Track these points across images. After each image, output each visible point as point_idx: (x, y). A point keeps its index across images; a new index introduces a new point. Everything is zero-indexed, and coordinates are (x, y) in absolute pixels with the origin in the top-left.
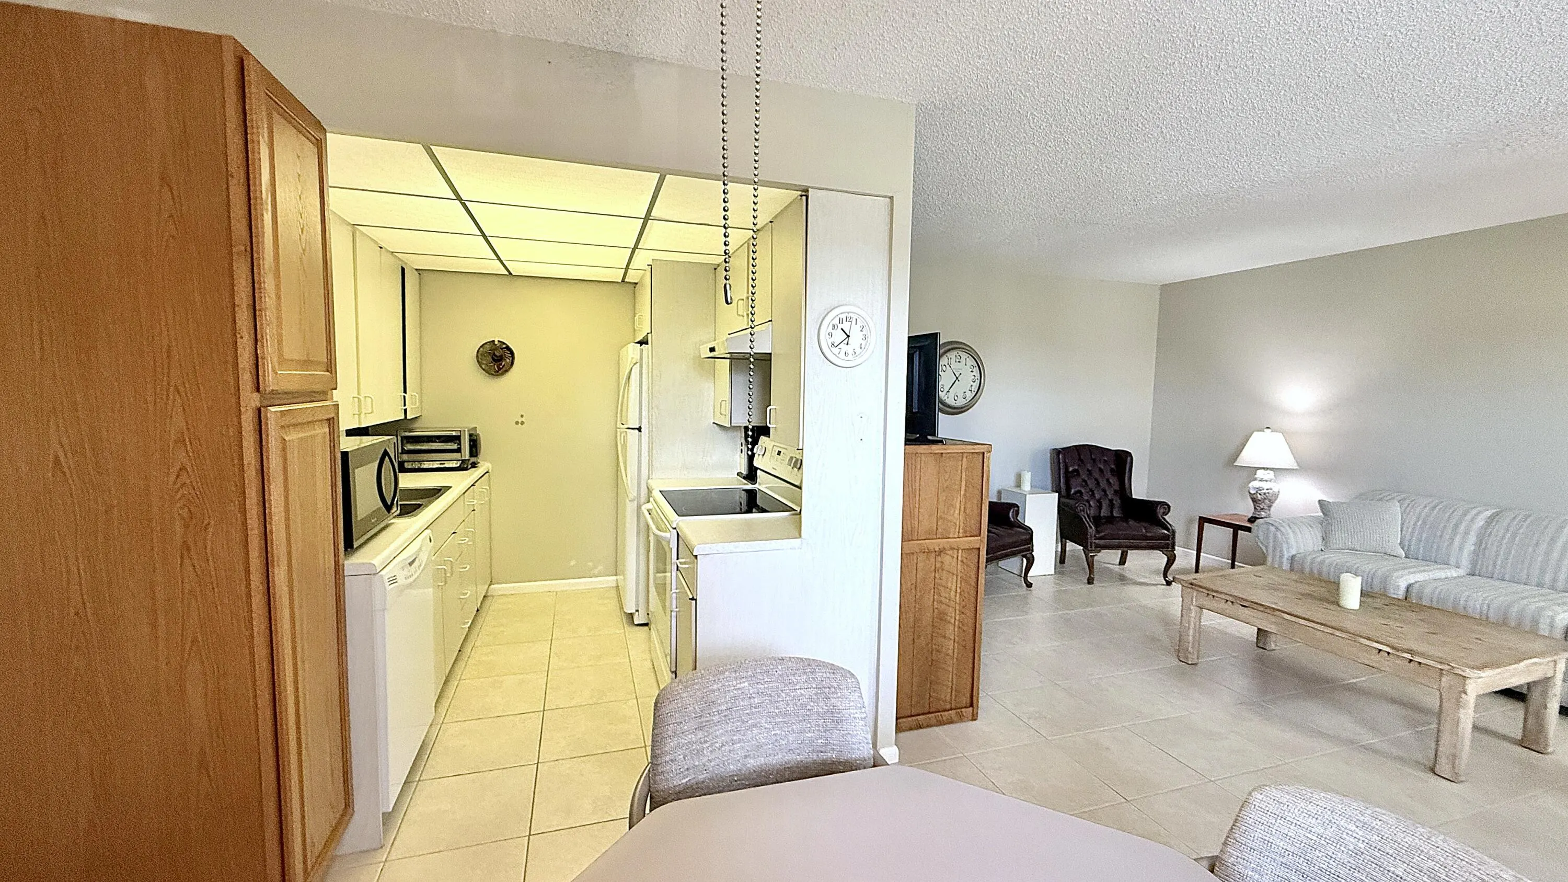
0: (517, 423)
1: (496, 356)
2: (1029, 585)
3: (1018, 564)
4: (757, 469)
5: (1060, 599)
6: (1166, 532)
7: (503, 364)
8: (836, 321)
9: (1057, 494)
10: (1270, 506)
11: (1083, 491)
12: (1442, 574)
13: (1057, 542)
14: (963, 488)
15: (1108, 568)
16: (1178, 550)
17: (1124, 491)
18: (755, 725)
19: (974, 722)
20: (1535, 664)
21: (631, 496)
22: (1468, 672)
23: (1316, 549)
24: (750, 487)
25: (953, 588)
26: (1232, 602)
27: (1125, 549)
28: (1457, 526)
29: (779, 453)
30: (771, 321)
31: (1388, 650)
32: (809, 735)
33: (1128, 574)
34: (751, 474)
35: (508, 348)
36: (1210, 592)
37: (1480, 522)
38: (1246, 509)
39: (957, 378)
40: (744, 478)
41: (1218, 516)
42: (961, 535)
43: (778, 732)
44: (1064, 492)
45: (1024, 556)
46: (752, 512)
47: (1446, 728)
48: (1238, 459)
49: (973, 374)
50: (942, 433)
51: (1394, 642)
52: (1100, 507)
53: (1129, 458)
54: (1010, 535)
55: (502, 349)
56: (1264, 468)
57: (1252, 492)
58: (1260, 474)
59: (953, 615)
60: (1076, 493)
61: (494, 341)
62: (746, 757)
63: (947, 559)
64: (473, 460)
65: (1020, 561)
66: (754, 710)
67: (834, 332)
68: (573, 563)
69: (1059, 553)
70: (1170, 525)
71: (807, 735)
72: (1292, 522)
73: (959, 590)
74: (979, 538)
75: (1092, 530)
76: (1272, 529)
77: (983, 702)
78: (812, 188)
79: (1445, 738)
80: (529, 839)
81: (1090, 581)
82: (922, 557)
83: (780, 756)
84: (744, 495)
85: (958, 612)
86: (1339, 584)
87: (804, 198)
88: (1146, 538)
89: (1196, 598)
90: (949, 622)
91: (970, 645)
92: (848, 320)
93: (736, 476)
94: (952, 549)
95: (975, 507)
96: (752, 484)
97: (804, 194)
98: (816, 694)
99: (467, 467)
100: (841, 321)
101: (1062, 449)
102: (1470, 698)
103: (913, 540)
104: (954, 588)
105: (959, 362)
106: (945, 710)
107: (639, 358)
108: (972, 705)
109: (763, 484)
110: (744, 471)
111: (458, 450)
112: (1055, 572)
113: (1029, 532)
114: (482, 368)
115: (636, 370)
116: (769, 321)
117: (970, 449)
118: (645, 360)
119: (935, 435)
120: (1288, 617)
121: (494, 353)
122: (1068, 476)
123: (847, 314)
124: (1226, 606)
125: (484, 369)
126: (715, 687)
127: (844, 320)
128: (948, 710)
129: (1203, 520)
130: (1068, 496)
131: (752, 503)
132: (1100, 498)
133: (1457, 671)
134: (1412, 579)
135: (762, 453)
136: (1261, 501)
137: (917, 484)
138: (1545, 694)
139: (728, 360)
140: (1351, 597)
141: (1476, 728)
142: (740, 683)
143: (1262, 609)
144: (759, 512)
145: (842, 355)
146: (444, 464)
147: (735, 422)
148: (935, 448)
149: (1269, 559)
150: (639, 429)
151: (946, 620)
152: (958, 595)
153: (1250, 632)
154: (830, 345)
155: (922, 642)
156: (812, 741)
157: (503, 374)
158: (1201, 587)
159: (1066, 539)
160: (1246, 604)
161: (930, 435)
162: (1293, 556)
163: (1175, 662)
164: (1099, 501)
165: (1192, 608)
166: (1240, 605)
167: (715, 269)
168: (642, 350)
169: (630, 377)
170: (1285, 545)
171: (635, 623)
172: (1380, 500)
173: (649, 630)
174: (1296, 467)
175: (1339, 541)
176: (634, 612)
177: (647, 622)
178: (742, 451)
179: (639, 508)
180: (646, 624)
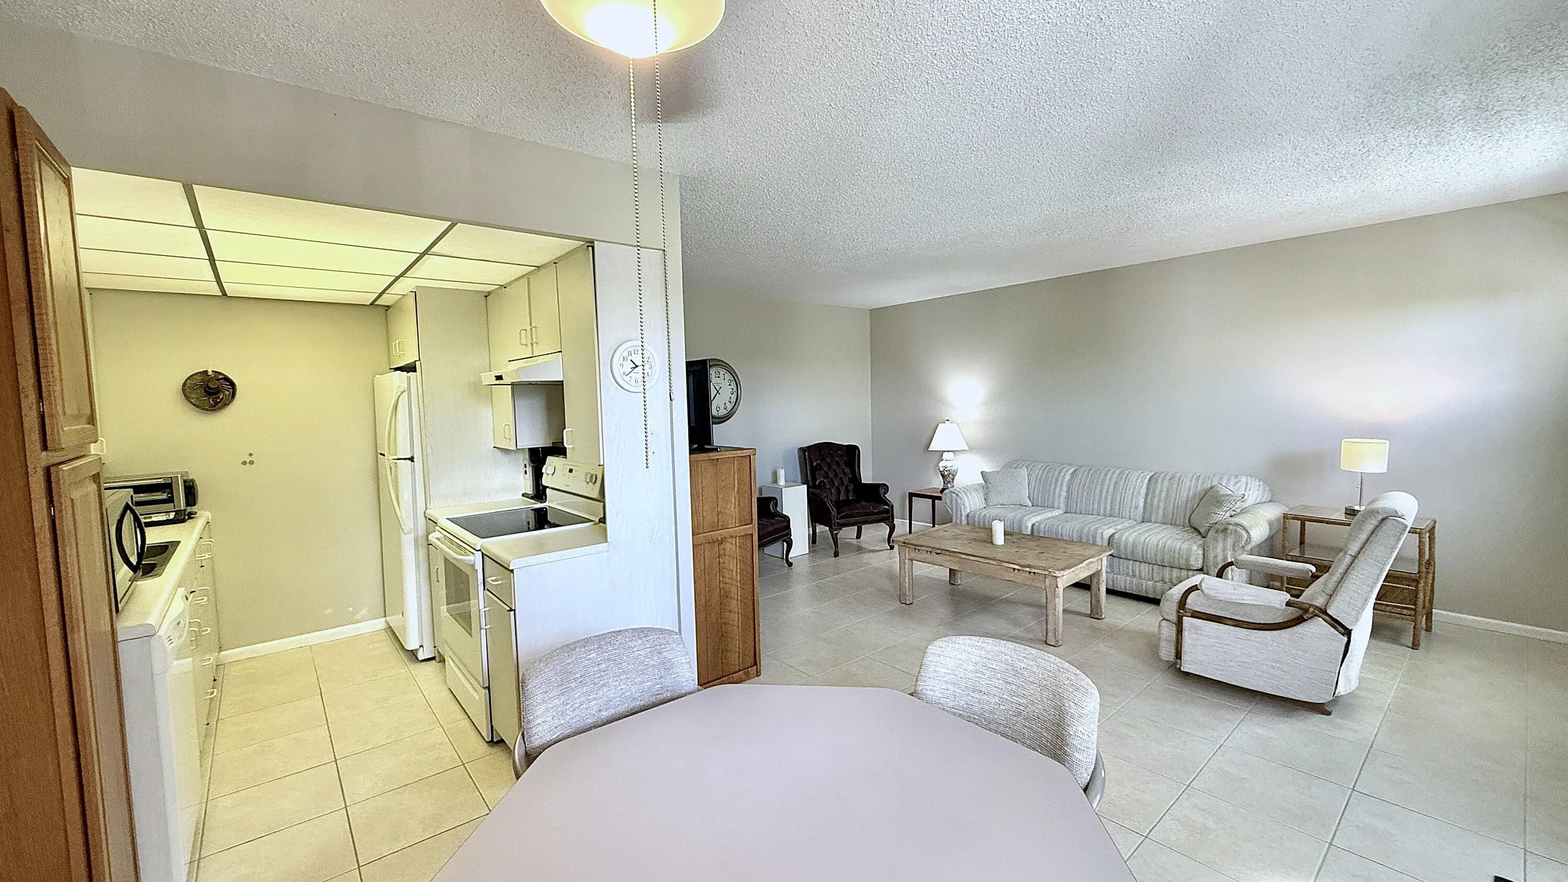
0: (244, 463)
1: (210, 388)
2: (790, 565)
3: (780, 548)
4: (545, 488)
5: (815, 573)
6: (887, 507)
7: (221, 397)
8: (625, 354)
9: (806, 486)
10: (953, 479)
11: (825, 481)
12: (1049, 515)
13: (809, 527)
14: (736, 486)
15: (849, 542)
16: (896, 521)
17: (856, 478)
18: (604, 685)
19: (759, 678)
20: (1091, 563)
21: (406, 528)
22: (1058, 574)
23: (981, 507)
24: (539, 505)
25: (733, 568)
26: (931, 552)
27: (859, 525)
28: (1057, 481)
29: (571, 471)
30: (561, 352)
31: (1018, 567)
32: (648, 684)
33: (863, 545)
34: (540, 493)
35: (227, 379)
36: (916, 547)
37: (1068, 477)
38: (938, 483)
39: (718, 391)
40: (532, 498)
41: (920, 491)
42: (737, 525)
43: (623, 687)
44: (810, 484)
45: (784, 541)
46: (544, 529)
47: (1050, 612)
48: (930, 446)
49: (732, 387)
50: (717, 441)
51: (1020, 561)
52: (839, 493)
53: (857, 451)
54: (772, 524)
55: (218, 380)
56: (947, 451)
57: (942, 469)
58: (945, 456)
59: (735, 591)
60: (820, 483)
61: (207, 371)
62: (600, 711)
63: (728, 546)
64: (189, 509)
65: (781, 545)
66: (603, 674)
67: (624, 363)
68: (329, 611)
69: (811, 536)
70: (890, 502)
71: (647, 684)
72: (966, 489)
73: (739, 571)
74: (751, 525)
75: (834, 512)
76: (954, 495)
77: (764, 661)
78: (597, 240)
79: (1050, 621)
80: (360, 871)
81: (836, 554)
82: (707, 546)
83: (626, 705)
84: (532, 514)
85: (739, 589)
86: (991, 529)
87: (590, 248)
88: (873, 514)
89: (908, 553)
90: (734, 598)
91: (751, 616)
92: (636, 352)
93: (521, 497)
94: (732, 537)
95: (747, 501)
96: (541, 503)
97: (589, 244)
98: (650, 652)
99: (185, 518)
100: (630, 354)
101: (806, 447)
102: (1060, 591)
103: (699, 534)
104: (735, 570)
105: (719, 377)
106: (735, 673)
107: (406, 387)
108: (755, 664)
109: (553, 501)
110: (530, 491)
111: (170, 500)
112: (809, 552)
113: (787, 519)
114: (192, 403)
115: (404, 399)
116: (559, 352)
117: (739, 453)
118: (413, 388)
119: (711, 445)
120: (963, 556)
121: (207, 385)
122: (814, 470)
123: (634, 348)
124: (927, 556)
125: (194, 405)
126: (570, 661)
127: (633, 352)
128: (738, 672)
129: (911, 495)
130: (814, 486)
131: (541, 520)
132: (838, 486)
133: (1052, 574)
134: (1034, 520)
135: (552, 473)
136: (947, 477)
137: (700, 487)
138: (1098, 583)
139: (510, 386)
140: (999, 539)
141: (1064, 611)
142: (589, 655)
143: (947, 553)
144: (551, 527)
145: (633, 383)
146: (151, 517)
147: (521, 444)
148: (713, 455)
149: (954, 518)
150: (412, 459)
151: (731, 597)
152: (739, 574)
153: (944, 574)
154: (622, 374)
155: (713, 617)
156: (650, 687)
157: (220, 409)
158: (910, 544)
159: (816, 523)
160: (941, 552)
161: (707, 445)
162: (968, 514)
163: (898, 604)
164: (838, 488)
165: (906, 561)
166: (937, 554)
167: (486, 296)
168: (409, 378)
169: (396, 407)
170: (962, 507)
171: (420, 659)
172: (1016, 468)
173: (439, 662)
174: (967, 448)
175: (994, 500)
176: (418, 647)
177: (433, 656)
178: (526, 472)
179: (416, 540)
180: (433, 658)
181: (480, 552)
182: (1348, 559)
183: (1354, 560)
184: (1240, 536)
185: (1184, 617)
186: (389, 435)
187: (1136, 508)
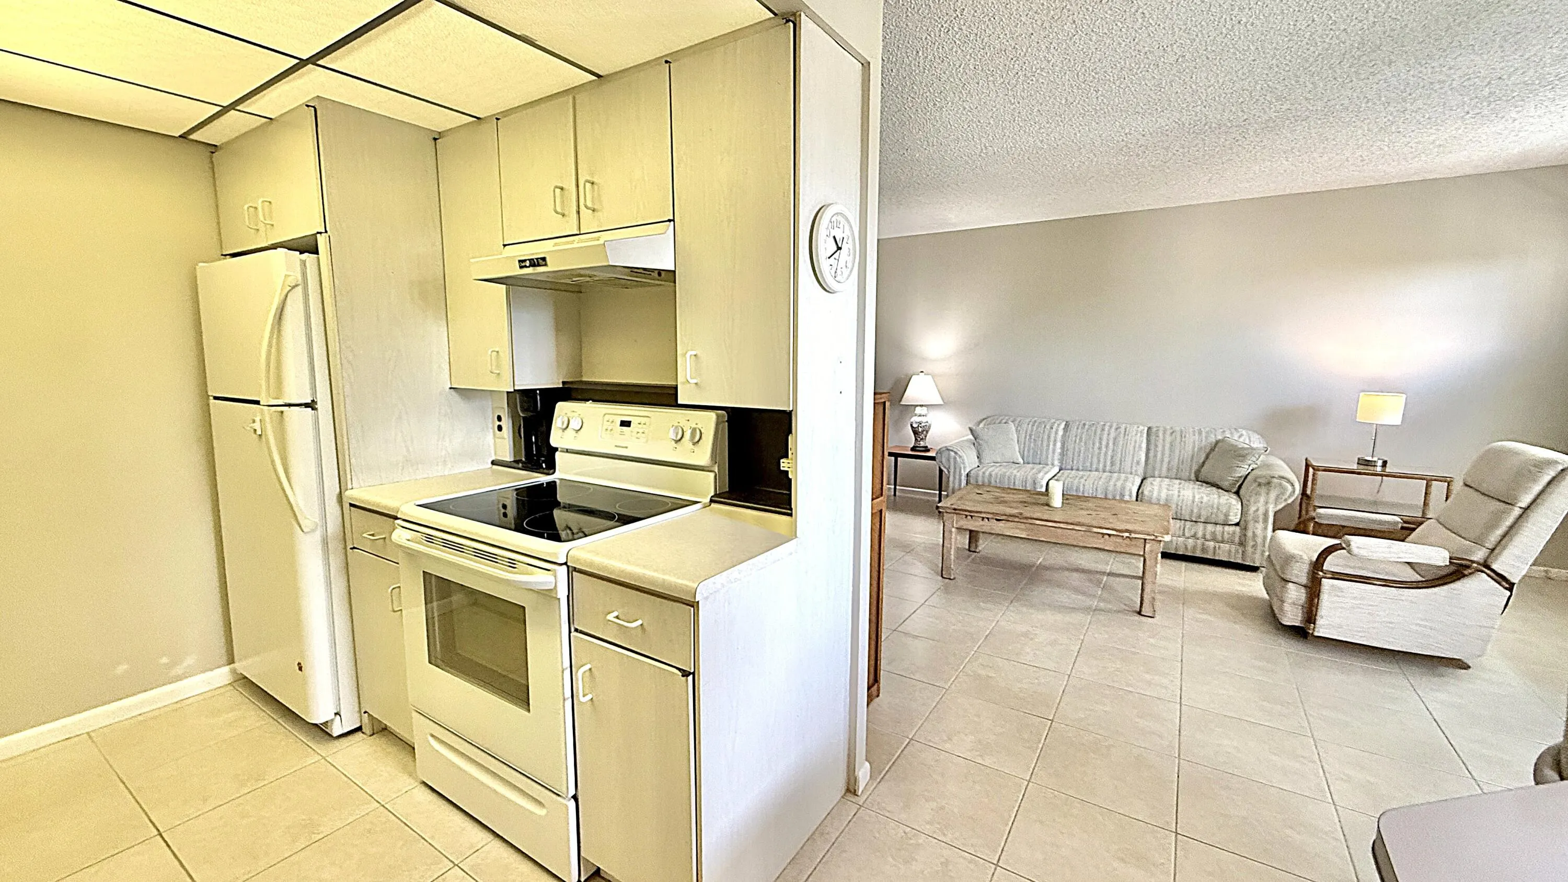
4: (556, 449)
8: (829, 225)
12: (1053, 472)
19: (880, 698)
21: (307, 524)
22: (1165, 538)
24: (544, 478)
26: (988, 519)
28: (1049, 437)
29: (626, 423)
31: (1113, 533)
34: (538, 459)
36: (970, 513)
37: (1061, 433)
40: (517, 467)
47: (1149, 580)
48: (904, 399)
56: (920, 405)
57: (914, 426)
58: (918, 410)
67: (827, 240)
68: (122, 668)
72: (951, 446)
78: (803, 12)
79: (1148, 590)
89: (956, 521)
92: (838, 225)
93: (490, 465)
96: (541, 474)
97: (788, 18)
100: (833, 226)
107: (300, 277)
108: (877, 681)
109: (575, 471)
110: (511, 457)
115: (295, 300)
116: (669, 221)
118: (313, 279)
123: (837, 216)
124: (983, 523)
127: (835, 224)
134: (1046, 478)
135: (576, 427)
136: (921, 434)
139: (505, 287)
140: (1057, 501)
143: (1015, 519)
145: (833, 274)
147: (520, 383)
150: (311, 405)
158: (955, 511)
163: (941, 580)
165: (953, 530)
166: (997, 520)
167: (435, 139)
168: (304, 263)
169: (281, 314)
170: (962, 466)
171: (335, 735)
172: (1000, 423)
173: (370, 736)
174: (942, 403)
175: (987, 459)
176: (333, 716)
177: (358, 725)
178: (500, 428)
179: (325, 542)
180: (359, 729)
181: (565, 567)
182: (1517, 512)
183: (1523, 513)
184: (1285, 489)
185: (1323, 579)
186: (268, 365)
187: (1138, 463)
